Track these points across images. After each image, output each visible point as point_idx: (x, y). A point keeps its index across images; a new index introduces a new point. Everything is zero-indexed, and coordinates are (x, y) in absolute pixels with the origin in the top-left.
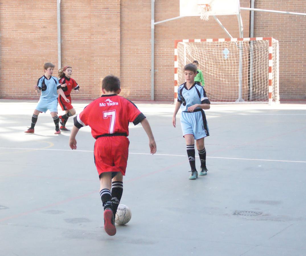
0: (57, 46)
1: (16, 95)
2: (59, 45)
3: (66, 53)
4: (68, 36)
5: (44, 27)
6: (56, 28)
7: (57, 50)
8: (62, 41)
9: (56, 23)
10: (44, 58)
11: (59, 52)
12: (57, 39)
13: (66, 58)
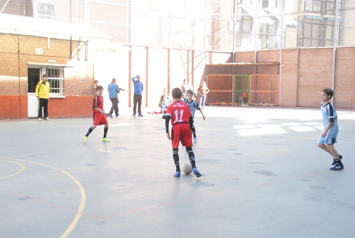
0: (332, 76)
1: (306, 105)
2: (333, 76)
3: (338, 80)
4: (339, 71)
5: (325, 66)
6: (332, 66)
7: (332, 79)
8: (335, 74)
9: (332, 63)
10: (324, 84)
11: (333, 80)
12: (332, 72)
13: (337, 84)
